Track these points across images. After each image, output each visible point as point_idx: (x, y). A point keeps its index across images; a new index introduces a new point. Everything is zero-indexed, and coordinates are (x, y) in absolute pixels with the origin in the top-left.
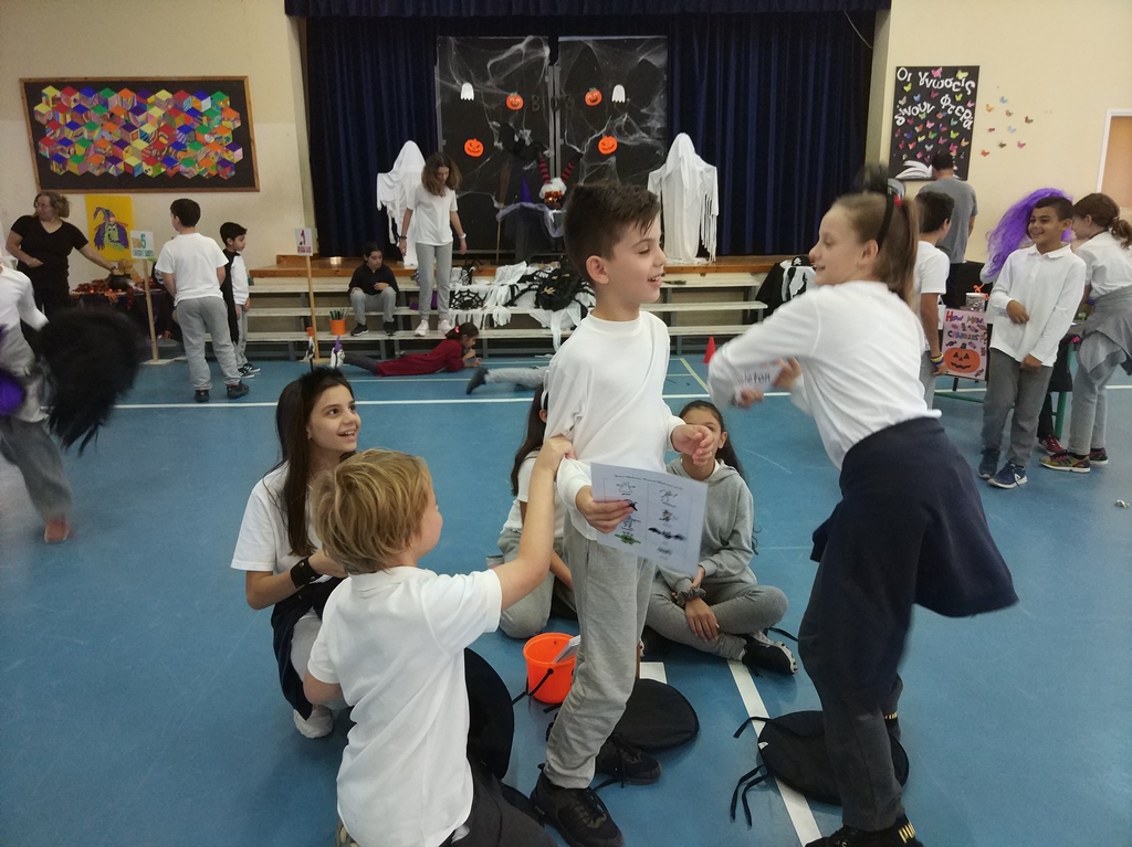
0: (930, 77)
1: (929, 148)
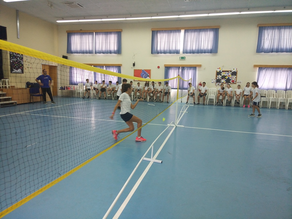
1: (17, 67)
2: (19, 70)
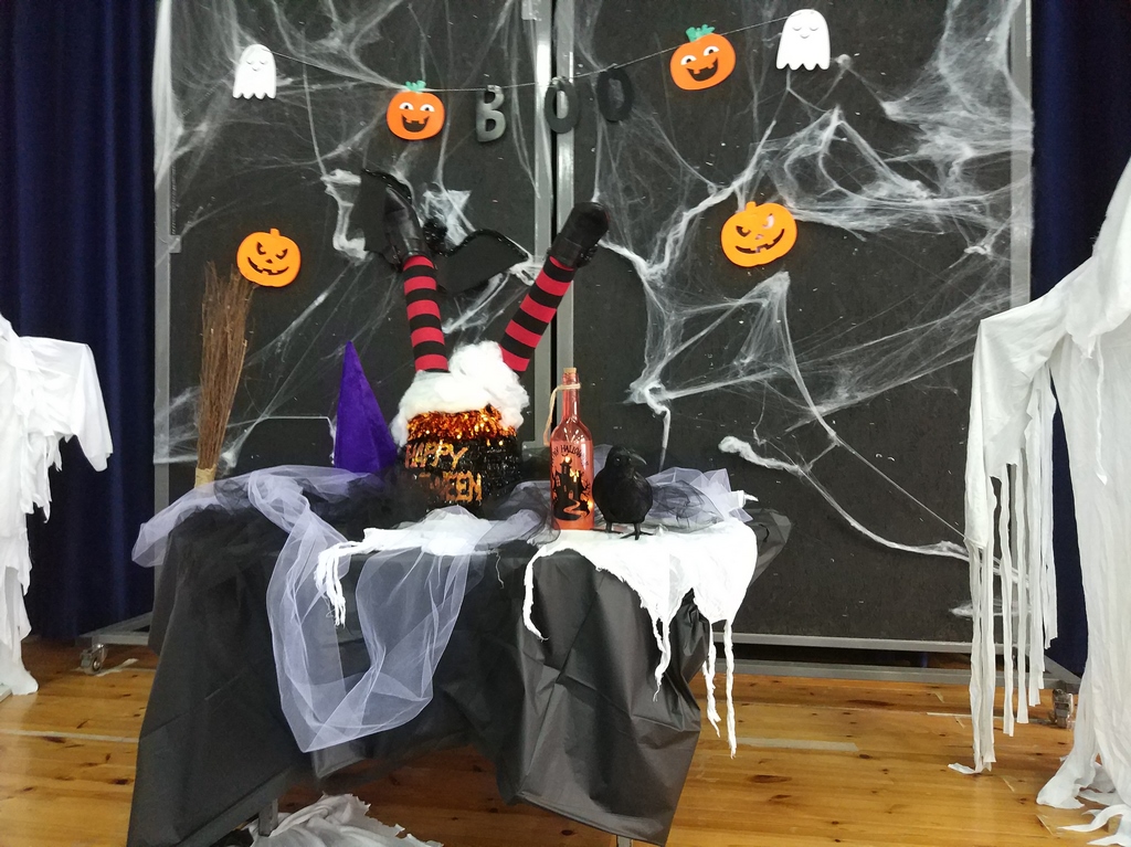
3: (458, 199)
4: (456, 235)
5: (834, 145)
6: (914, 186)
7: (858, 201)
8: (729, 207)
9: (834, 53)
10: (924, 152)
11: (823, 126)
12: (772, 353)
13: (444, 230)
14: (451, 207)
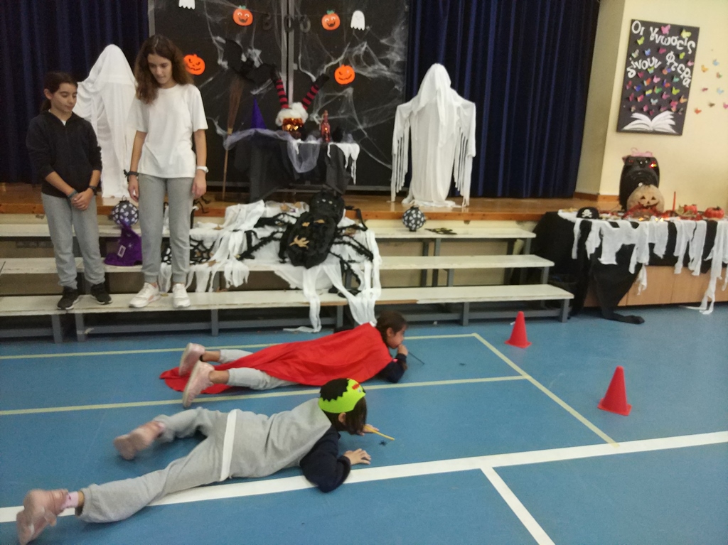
0: (660, 32)
1: (654, 102)
2: (664, 120)
3: (258, 52)
4: (257, 64)
5: (365, 52)
6: (384, 67)
7: (370, 69)
8: (337, 66)
9: (366, 25)
10: (388, 56)
11: (363, 46)
12: (349, 110)
13: (253, 62)
14: (255, 55)
